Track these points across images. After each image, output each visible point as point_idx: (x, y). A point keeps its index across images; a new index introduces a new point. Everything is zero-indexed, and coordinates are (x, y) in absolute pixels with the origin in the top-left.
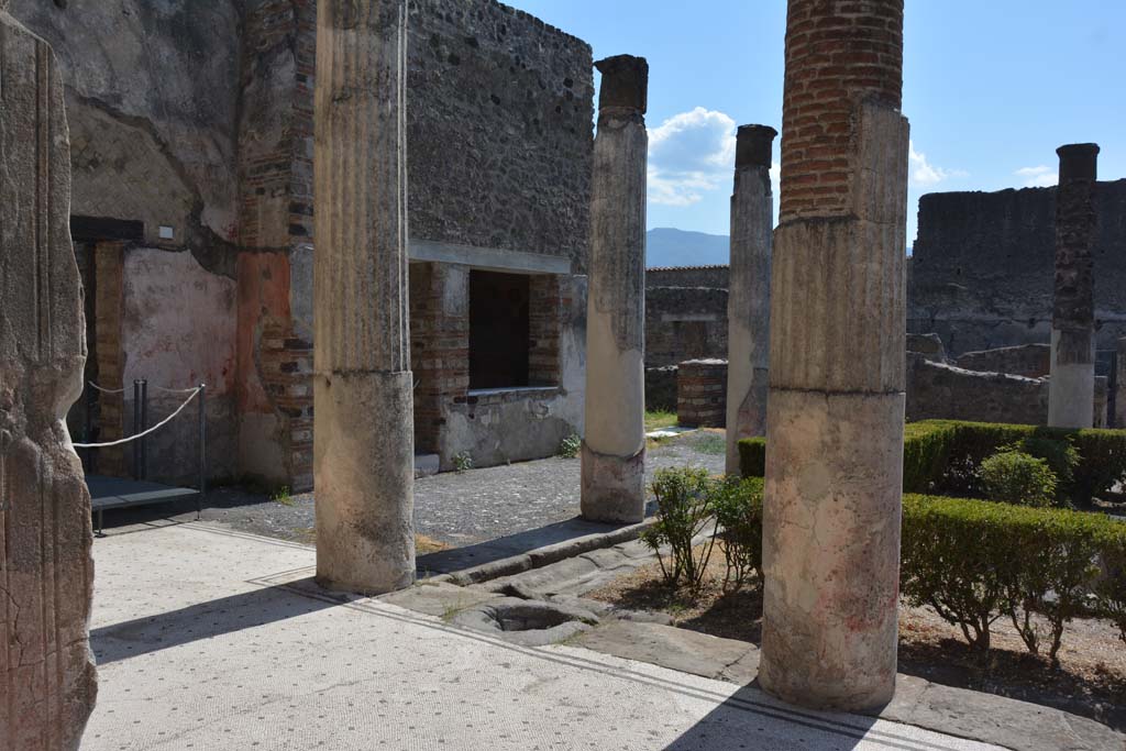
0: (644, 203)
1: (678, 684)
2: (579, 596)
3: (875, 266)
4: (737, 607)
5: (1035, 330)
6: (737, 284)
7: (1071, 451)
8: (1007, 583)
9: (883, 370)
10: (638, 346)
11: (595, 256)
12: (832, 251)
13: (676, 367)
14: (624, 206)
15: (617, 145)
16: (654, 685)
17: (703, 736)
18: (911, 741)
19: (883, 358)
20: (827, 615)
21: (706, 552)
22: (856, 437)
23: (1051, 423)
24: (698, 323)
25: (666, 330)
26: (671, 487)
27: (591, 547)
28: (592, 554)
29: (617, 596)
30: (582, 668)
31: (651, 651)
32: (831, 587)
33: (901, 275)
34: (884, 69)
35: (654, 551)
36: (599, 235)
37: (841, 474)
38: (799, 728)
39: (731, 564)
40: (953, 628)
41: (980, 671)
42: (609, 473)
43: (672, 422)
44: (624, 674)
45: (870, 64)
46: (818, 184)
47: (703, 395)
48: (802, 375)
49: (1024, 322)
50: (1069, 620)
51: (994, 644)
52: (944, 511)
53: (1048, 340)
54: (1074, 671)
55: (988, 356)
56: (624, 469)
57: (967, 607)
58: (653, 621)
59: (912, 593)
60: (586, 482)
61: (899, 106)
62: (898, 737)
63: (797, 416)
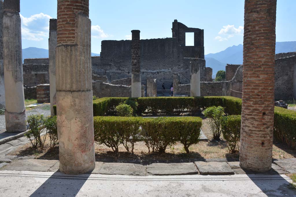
0: (21, 39)
1: (36, 175)
2: (6, 155)
3: (83, 58)
4: (54, 151)
5: (129, 75)
6: (51, 63)
7: (136, 103)
8: (121, 135)
9: (86, 85)
10: (21, 81)
11: (5, 54)
12: (71, 54)
13: (36, 87)
14: (14, 40)
15: (11, 21)
16: (29, 177)
17: (44, 188)
18: (99, 178)
19: (86, 82)
20: (76, 150)
21: (45, 137)
22: (80, 103)
23: (132, 97)
24: (42, 74)
25: (33, 76)
26: (33, 120)
27: (10, 140)
28: (10, 142)
29: (18, 153)
30: (5, 176)
31: (28, 167)
32: (76, 142)
33: (90, 60)
34: (84, 6)
35: (29, 139)
36: (6, 48)
37: (77, 112)
38: (71, 180)
39: (52, 139)
40: (110, 148)
41: (116, 158)
42: (15, 118)
43: (36, 102)
44: (19, 175)
45: (80, 4)
46: (67, 36)
47: (45, 94)
48: (65, 87)
49: (127, 72)
50: (135, 142)
51: (119, 151)
52: (105, 120)
53: (131, 77)
54: (137, 154)
55: (119, 81)
56: (19, 117)
57: (113, 143)
58: (30, 159)
59: (100, 141)
60: (7, 121)
61: (88, 16)
62: (96, 177)
63: (64, 98)
